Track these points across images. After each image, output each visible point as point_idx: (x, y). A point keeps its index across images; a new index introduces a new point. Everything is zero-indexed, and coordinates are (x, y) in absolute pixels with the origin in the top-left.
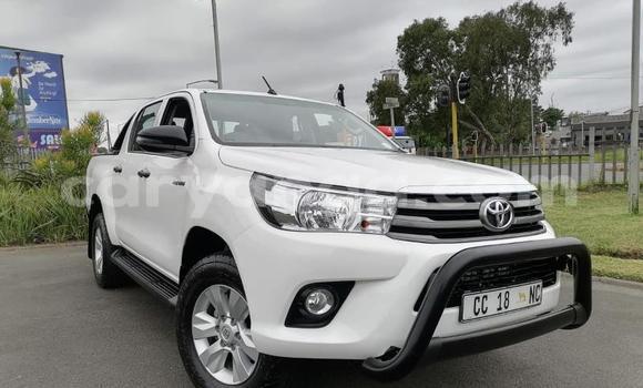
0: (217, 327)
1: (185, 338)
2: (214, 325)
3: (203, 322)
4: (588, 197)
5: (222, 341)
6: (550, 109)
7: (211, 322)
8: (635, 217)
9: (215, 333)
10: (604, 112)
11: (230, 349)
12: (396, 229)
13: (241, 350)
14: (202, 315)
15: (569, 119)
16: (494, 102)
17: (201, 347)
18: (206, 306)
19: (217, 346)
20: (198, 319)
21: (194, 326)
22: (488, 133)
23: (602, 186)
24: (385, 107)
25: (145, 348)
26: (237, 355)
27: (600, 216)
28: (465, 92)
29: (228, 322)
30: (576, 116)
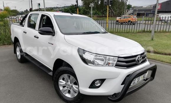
0: (66, 84)
1: (56, 86)
2: (65, 83)
3: (62, 82)
4: (140, 34)
5: (67, 87)
6: (129, 5)
7: (64, 82)
8: (152, 41)
9: (65, 85)
10: (141, 6)
11: (69, 89)
12: (117, 65)
13: (73, 90)
14: (61, 80)
15: (133, 8)
16: (116, 3)
17: (61, 88)
18: (62, 78)
19: (66, 88)
20: (60, 81)
21: (59, 83)
22: (113, 11)
23: (144, 31)
24: (90, 6)
25: (40, 84)
26: (71, 91)
27: (144, 40)
28: (111, 3)
29: (69, 83)
30: (135, 7)
